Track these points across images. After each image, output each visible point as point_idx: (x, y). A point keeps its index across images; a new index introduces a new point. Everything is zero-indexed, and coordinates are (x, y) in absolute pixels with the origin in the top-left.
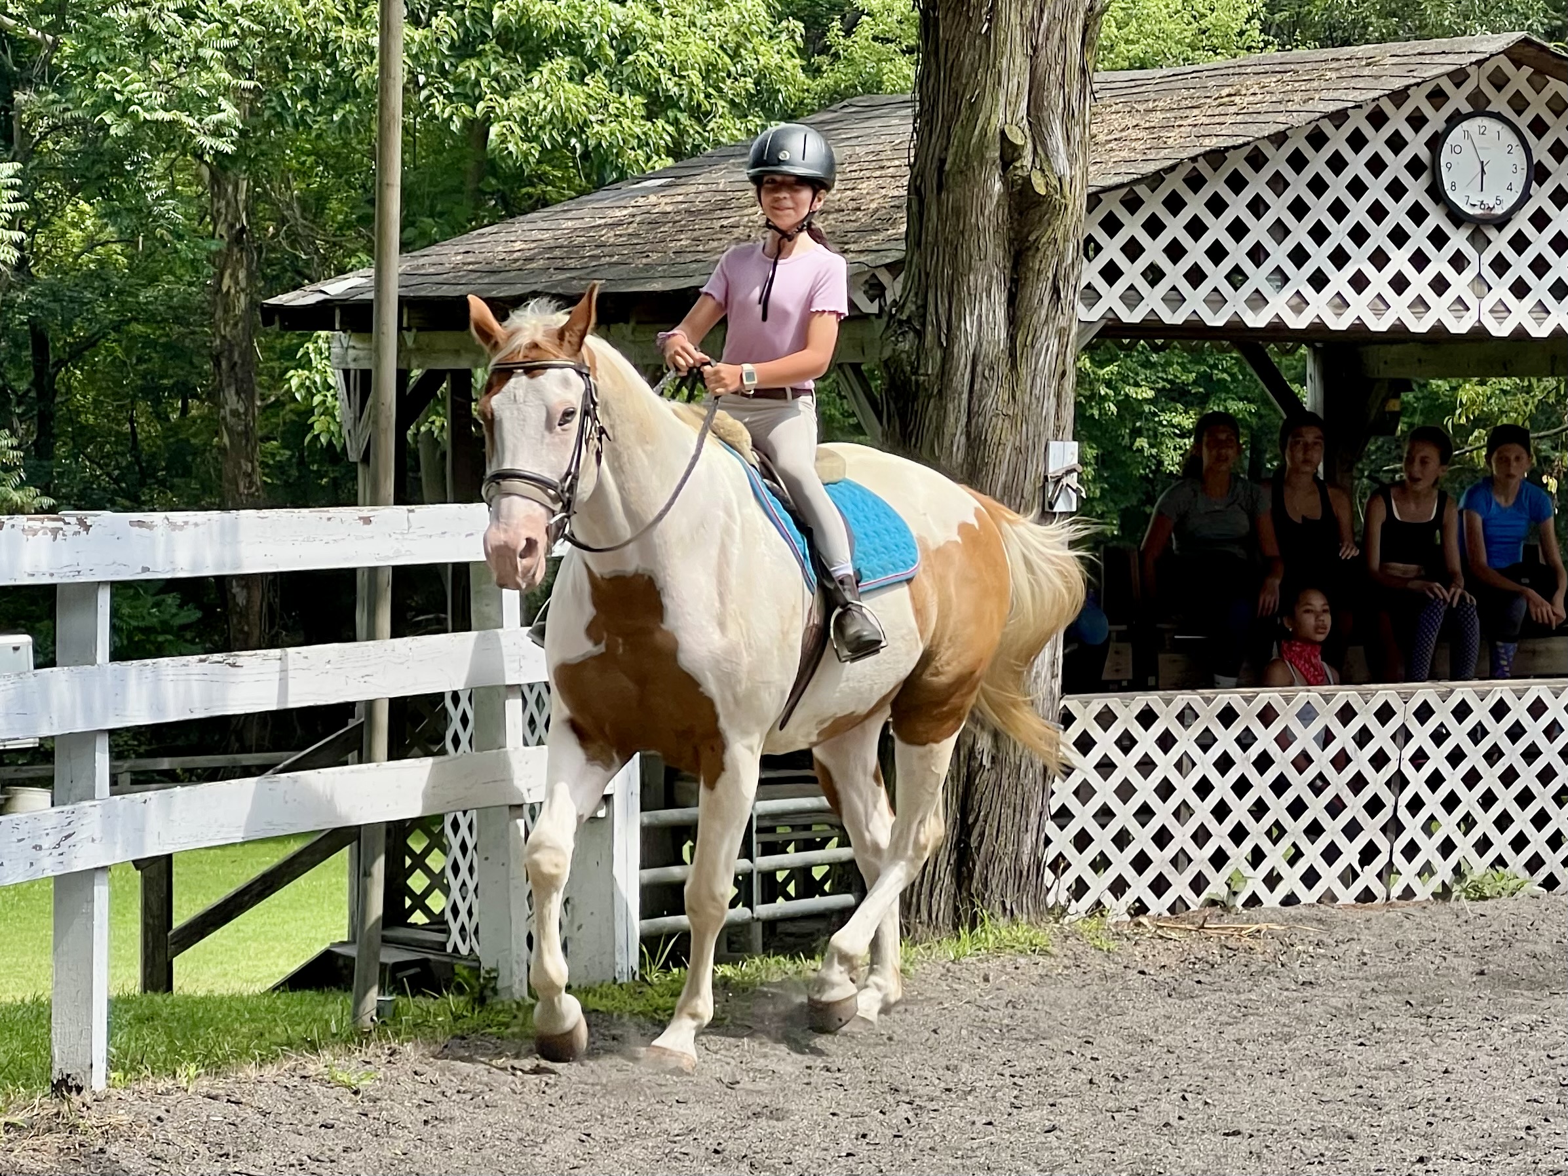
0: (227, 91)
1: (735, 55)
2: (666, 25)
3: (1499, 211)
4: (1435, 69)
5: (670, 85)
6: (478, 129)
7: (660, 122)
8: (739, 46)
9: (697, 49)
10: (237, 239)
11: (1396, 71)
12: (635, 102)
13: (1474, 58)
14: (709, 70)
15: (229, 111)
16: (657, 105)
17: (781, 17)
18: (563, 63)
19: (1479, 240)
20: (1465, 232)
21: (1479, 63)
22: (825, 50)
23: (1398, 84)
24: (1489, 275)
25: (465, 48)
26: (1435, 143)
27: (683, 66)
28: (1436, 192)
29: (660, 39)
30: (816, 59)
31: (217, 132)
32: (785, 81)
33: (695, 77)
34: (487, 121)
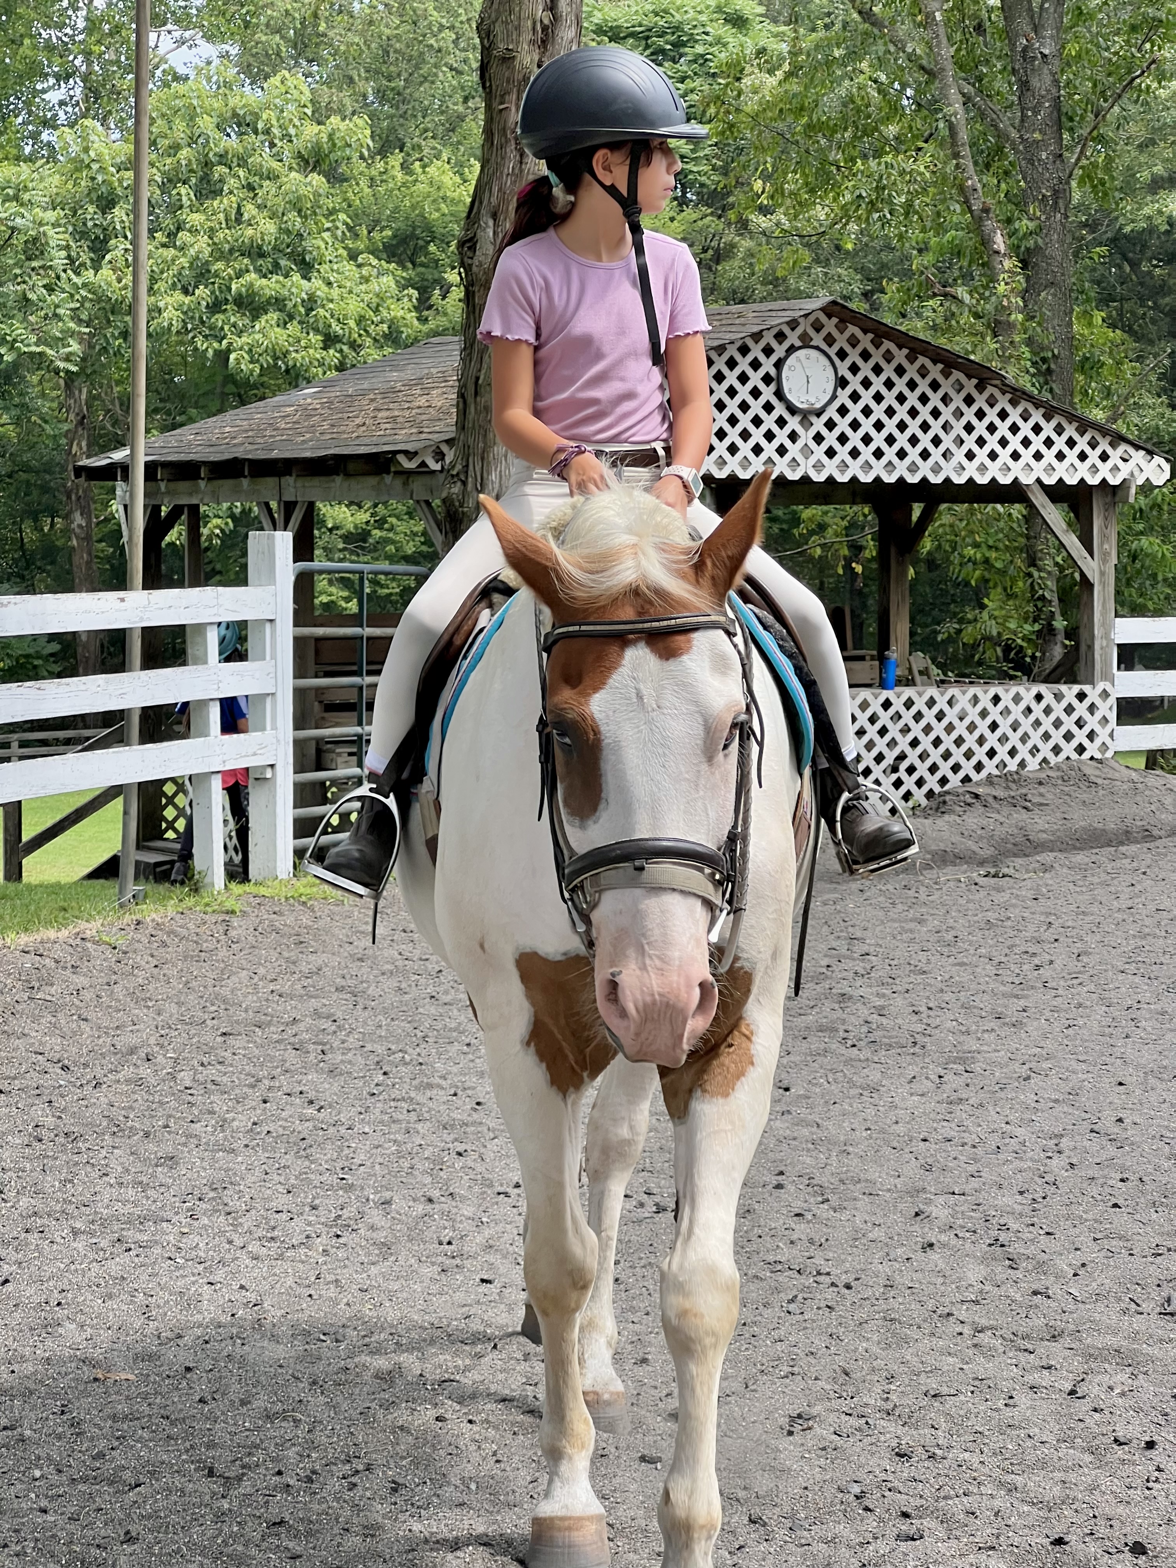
0: (72, 334)
1: (376, 311)
2: (335, 293)
3: (818, 406)
4: (778, 320)
5: (336, 328)
6: (223, 356)
7: (331, 351)
8: (378, 305)
9: (354, 307)
10: (81, 423)
11: (756, 321)
12: (316, 339)
13: (802, 313)
14: (361, 320)
15: (75, 347)
16: (330, 340)
17: (405, 287)
18: (273, 316)
19: (806, 423)
20: (798, 418)
21: (806, 316)
22: (430, 308)
23: (756, 329)
24: (812, 444)
25: (216, 307)
26: (779, 365)
27: (345, 317)
28: (779, 394)
29: (332, 301)
30: (425, 313)
31: (67, 359)
32: (406, 325)
33: (352, 323)
34: (228, 351)
